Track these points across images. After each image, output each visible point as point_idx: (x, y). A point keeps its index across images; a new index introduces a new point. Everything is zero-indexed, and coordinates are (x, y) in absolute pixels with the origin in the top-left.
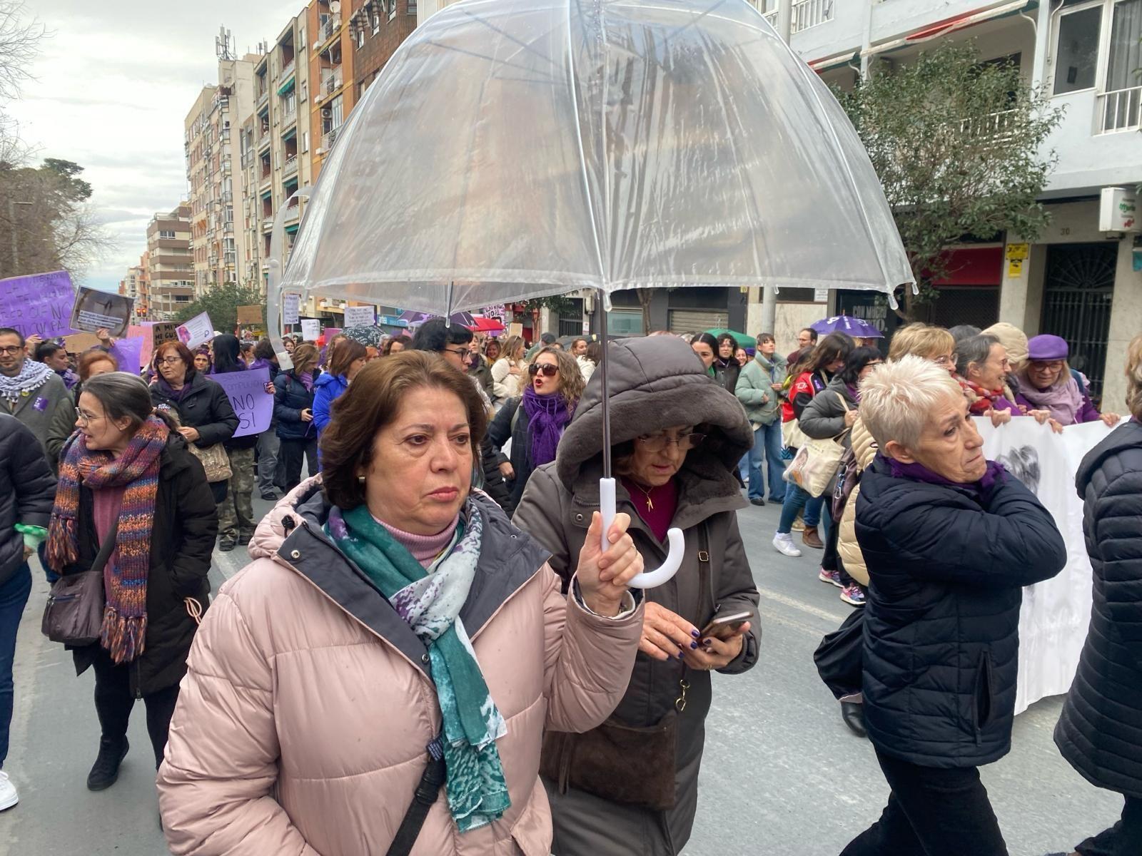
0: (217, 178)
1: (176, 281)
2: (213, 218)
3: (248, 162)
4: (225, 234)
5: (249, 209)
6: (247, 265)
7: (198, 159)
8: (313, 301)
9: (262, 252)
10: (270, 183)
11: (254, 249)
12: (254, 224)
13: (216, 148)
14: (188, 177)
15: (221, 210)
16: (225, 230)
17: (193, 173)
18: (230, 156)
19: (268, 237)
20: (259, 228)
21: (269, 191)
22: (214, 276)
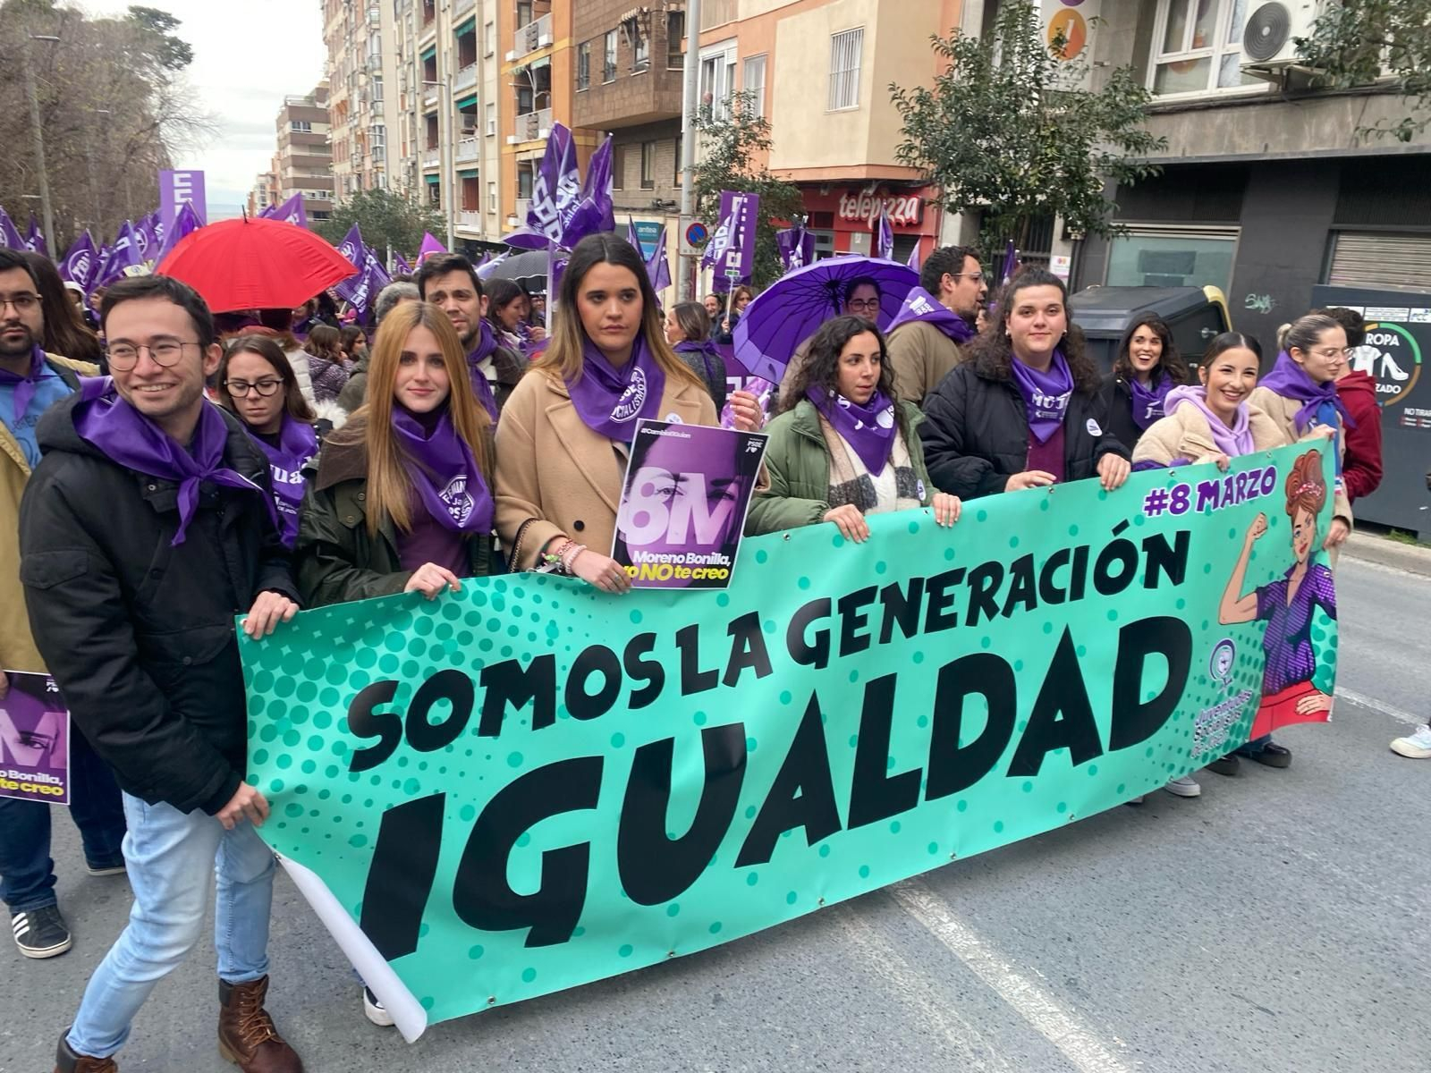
0: (361, 36)
1: (313, 191)
2: (356, 98)
3: (403, 7)
4: (373, 118)
5: (405, 80)
6: (403, 165)
7: (337, 11)
8: (497, 217)
9: (422, 143)
10: (434, 32)
11: (412, 141)
12: (412, 103)
14: (324, 39)
15: (367, 84)
16: (372, 113)
17: (330, 31)
19: (432, 120)
20: (419, 107)
21: (433, 47)
22: (359, 181)
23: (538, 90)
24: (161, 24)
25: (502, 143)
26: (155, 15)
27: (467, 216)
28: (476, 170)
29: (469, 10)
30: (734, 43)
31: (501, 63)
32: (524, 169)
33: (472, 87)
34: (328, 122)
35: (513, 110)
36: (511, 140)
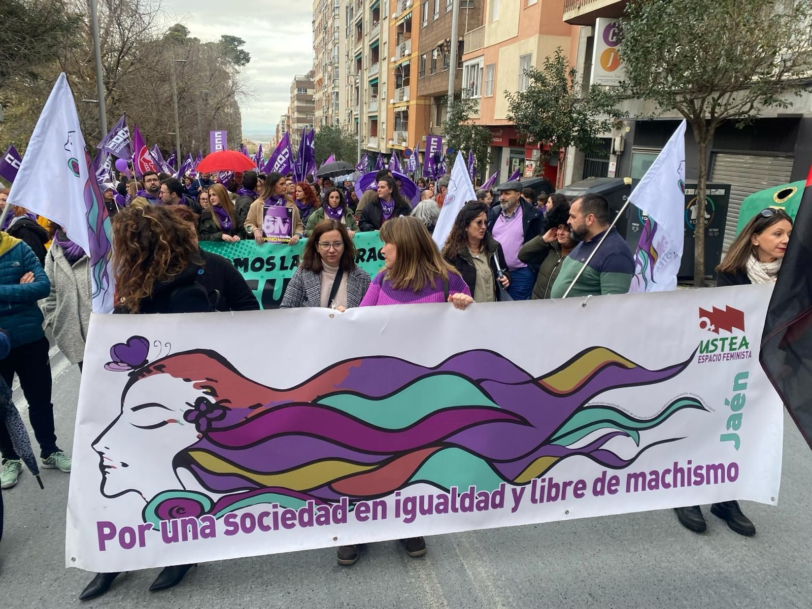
0: (330, 46)
1: (307, 124)
2: (326, 78)
3: (350, 31)
4: (333, 88)
5: (349, 68)
6: (347, 112)
7: (320, 33)
8: (385, 140)
9: (354, 103)
10: (361, 46)
11: (350, 100)
12: (351, 80)
13: (330, 22)
14: (314, 47)
15: (331, 70)
16: (333, 85)
17: (316, 43)
18: (338, 27)
19: (358, 89)
20: (353, 85)
21: (361, 53)
22: (326, 121)
23: (405, 76)
24: (236, 43)
25: (388, 103)
26: (233, 39)
27: (372, 139)
28: (377, 116)
29: (376, 36)
30: (482, 58)
31: (389, 63)
32: (397, 116)
33: (376, 74)
34: (314, 88)
35: (393, 85)
36: (392, 101)
